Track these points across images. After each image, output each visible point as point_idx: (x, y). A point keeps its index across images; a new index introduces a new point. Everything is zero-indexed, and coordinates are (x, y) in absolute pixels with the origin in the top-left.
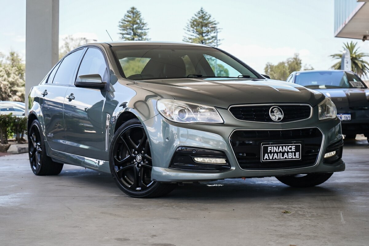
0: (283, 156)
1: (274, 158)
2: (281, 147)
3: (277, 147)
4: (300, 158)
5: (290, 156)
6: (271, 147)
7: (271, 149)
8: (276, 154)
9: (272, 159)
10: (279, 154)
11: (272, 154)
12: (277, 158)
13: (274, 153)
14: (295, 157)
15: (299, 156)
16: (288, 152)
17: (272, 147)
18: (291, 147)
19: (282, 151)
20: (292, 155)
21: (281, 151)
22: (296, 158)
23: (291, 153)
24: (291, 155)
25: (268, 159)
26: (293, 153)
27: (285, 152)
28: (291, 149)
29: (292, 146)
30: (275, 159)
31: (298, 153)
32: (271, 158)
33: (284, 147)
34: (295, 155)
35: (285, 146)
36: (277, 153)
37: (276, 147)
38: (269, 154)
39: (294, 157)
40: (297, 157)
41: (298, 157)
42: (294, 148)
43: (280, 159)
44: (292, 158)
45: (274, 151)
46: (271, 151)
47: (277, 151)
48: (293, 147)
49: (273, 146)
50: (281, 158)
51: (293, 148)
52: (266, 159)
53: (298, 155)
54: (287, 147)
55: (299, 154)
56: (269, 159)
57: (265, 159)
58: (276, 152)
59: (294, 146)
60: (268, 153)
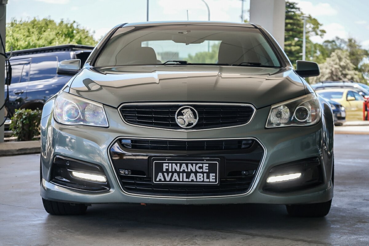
0: (188, 177)
1: (173, 180)
2: (184, 165)
3: (178, 165)
4: (216, 182)
5: (200, 179)
6: (167, 164)
7: (167, 167)
8: (175, 174)
9: (170, 181)
10: (181, 174)
11: (170, 174)
12: (178, 180)
13: (173, 173)
14: (208, 180)
15: (216, 179)
16: (196, 173)
17: (170, 164)
18: (201, 165)
19: (186, 170)
20: (203, 177)
21: (184, 171)
22: (209, 182)
23: (202, 175)
24: (201, 177)
25: (163, 180)
26: (205, 174)
27: (192, 172)
28: (200, 168)
29: (202, 163)
30: (175, 180)
31: (214, 175)
32: (168, 179)
33: (190, 165)
34: (208, 177)
35: (192, 164)
36: (178, 173)
37: (176, 164)
38: (165, 174)
39: (206, 180)
40: (211, 180)
41: (214, 180)
42: (207, 168)
43: (183, 181)
44: (203, 181)
45: (173, 170)
46: (167, 170)
47: (178, 170)
48: (204, 165)
49: (172, 163)
50: (185, 180)
51: (204, 168)
52: (160, 180)
53: (214, 177)
54: (194, 165)
55: (216, 176)
56: (165, 180)
57: (158, 180)
58: (176, 171)
59: (207, 165)
60: (163, 173)
